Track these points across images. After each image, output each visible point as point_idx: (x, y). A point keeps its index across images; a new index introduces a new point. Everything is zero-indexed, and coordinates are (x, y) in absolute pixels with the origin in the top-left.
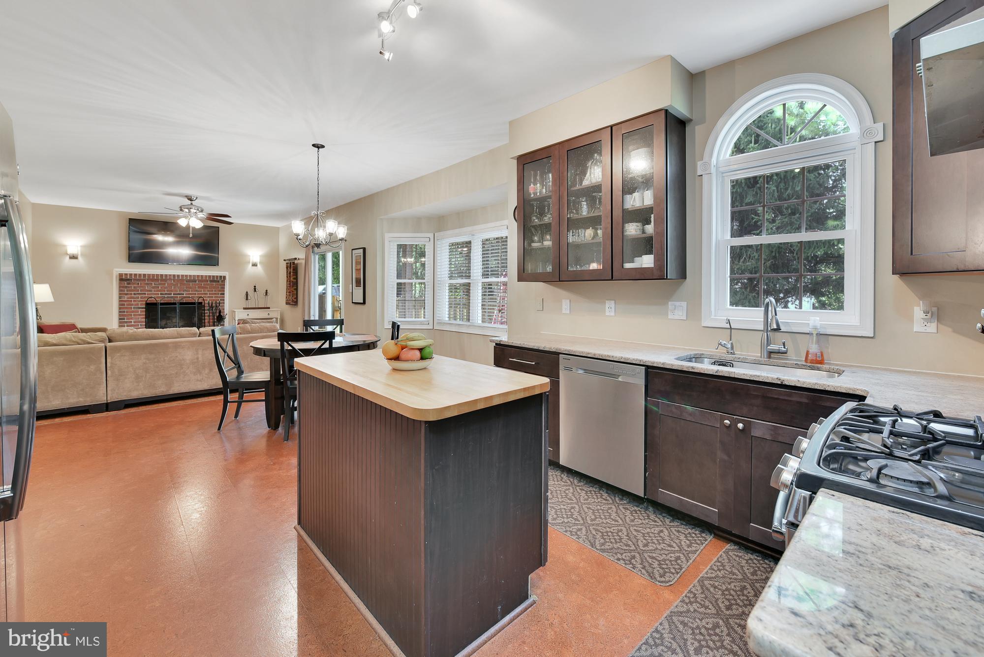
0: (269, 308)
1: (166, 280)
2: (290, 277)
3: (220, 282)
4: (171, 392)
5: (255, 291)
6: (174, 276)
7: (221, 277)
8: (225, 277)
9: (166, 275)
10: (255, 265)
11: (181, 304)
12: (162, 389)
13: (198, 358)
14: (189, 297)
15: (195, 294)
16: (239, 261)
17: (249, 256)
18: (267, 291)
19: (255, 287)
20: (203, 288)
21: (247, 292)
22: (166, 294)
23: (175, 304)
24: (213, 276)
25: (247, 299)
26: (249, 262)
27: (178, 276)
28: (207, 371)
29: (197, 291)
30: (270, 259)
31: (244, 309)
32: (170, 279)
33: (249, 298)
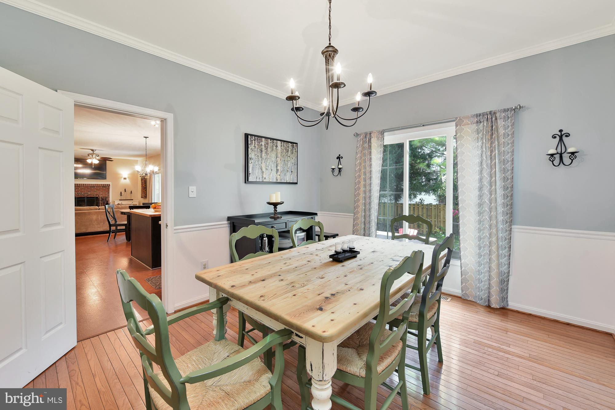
0: (133, 200)
1: (79, 187)
2: (143, 184)
3: (107, 187)
4: (87, 232)
5: (125, 191)
6: (84, 184)
7: (107, 185)
8: (109, 185)
9: (80, 184)
10: (125, 179)
11: (87, 198)
12: (84, 230)
13: (98, 218)
14: (91, 195)
15: (94, 193)
16: (117, 177)
17: (122, 174)
18: (131, 191)
19: (125, 189)
20: (98, 190)
21: (121, 192)
22: (80, 193)
23: (84, 198)
24: (104, 185)
25: (121, 195)
26: (122, 177)
27: (86, 184)
28: (102, 224)
29: (95, 192)
30: (133, 176)
31: (120, 200)
32: (82, 186)
33: (122, 195)
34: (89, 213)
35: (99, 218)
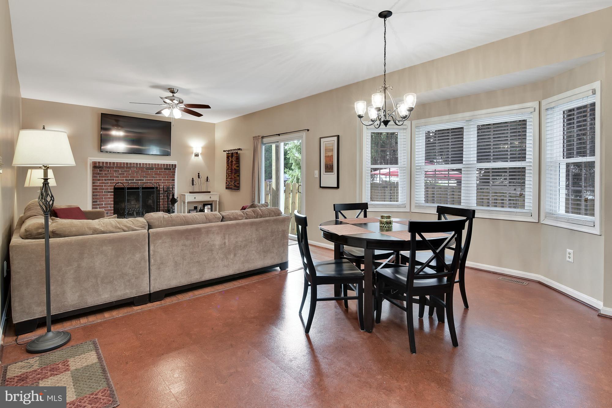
0: (210, 192)
1: (130, 168)
2: (232, 165)
3: (171, 169)
4: (203, 279)
5: (199, 177)
6: (137, 164)
7: (172, 165)
8: (175, 165)
9: (131, 164)
10: (197, 155)
11: (143, 188)
12: (197, 277)
14: (148, 183)
15: (153, 180)
16: (185, 151)
17: (192, 147)
18: (207, 177)
19: (199, 174)
20: (159, 174)
21: (193, 179)
22: (130, 180)
23: (138, 188)
24: (167, 165)
25: (193, 184)
26: (193, 153)
27: (140, 164)
29: (153, 177)
30: (210, 150)
31: (190, 193)
32: (134, 167)
33: (194, 183)
34: (208, 231)
35: (227, 241)
